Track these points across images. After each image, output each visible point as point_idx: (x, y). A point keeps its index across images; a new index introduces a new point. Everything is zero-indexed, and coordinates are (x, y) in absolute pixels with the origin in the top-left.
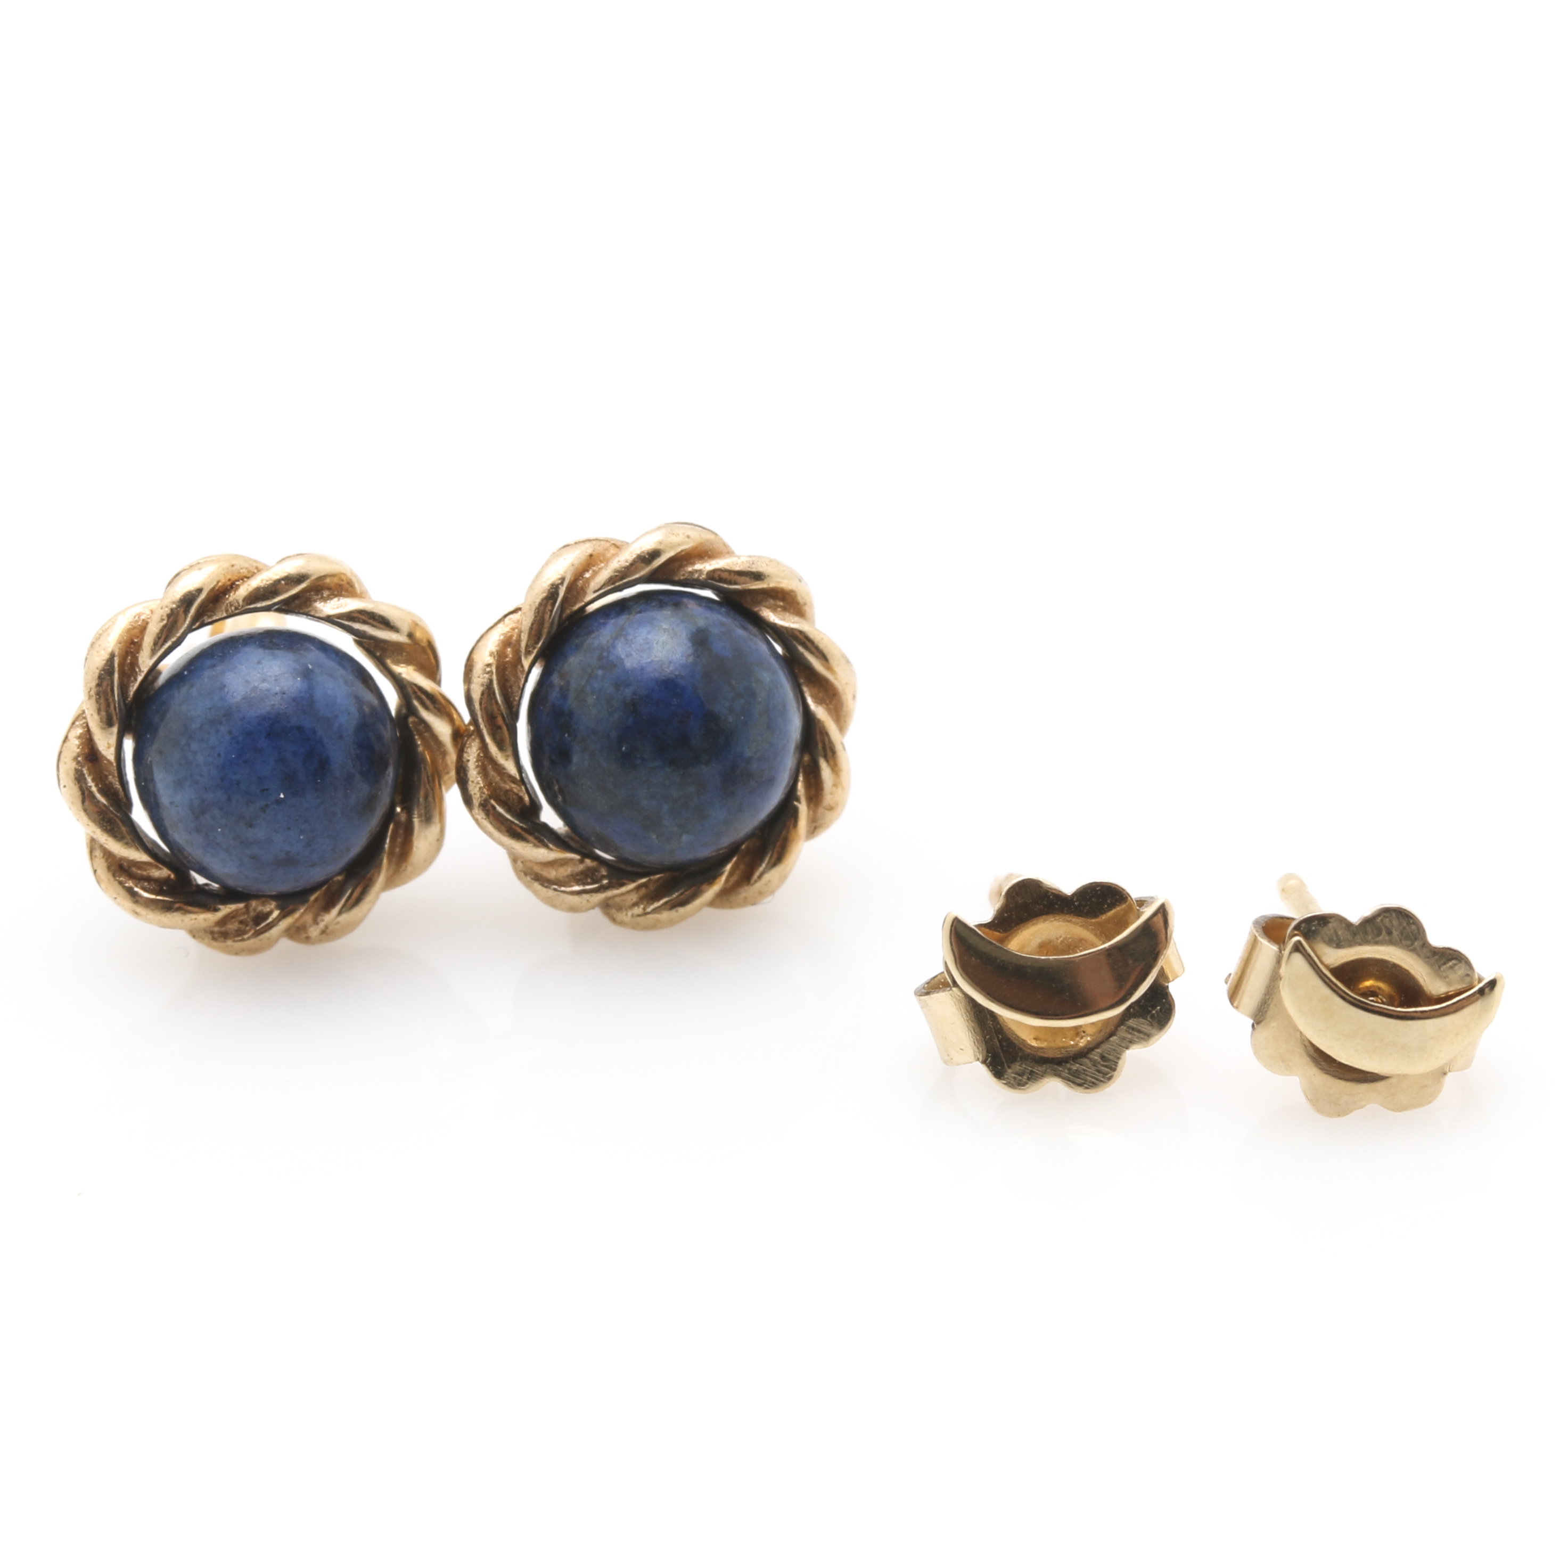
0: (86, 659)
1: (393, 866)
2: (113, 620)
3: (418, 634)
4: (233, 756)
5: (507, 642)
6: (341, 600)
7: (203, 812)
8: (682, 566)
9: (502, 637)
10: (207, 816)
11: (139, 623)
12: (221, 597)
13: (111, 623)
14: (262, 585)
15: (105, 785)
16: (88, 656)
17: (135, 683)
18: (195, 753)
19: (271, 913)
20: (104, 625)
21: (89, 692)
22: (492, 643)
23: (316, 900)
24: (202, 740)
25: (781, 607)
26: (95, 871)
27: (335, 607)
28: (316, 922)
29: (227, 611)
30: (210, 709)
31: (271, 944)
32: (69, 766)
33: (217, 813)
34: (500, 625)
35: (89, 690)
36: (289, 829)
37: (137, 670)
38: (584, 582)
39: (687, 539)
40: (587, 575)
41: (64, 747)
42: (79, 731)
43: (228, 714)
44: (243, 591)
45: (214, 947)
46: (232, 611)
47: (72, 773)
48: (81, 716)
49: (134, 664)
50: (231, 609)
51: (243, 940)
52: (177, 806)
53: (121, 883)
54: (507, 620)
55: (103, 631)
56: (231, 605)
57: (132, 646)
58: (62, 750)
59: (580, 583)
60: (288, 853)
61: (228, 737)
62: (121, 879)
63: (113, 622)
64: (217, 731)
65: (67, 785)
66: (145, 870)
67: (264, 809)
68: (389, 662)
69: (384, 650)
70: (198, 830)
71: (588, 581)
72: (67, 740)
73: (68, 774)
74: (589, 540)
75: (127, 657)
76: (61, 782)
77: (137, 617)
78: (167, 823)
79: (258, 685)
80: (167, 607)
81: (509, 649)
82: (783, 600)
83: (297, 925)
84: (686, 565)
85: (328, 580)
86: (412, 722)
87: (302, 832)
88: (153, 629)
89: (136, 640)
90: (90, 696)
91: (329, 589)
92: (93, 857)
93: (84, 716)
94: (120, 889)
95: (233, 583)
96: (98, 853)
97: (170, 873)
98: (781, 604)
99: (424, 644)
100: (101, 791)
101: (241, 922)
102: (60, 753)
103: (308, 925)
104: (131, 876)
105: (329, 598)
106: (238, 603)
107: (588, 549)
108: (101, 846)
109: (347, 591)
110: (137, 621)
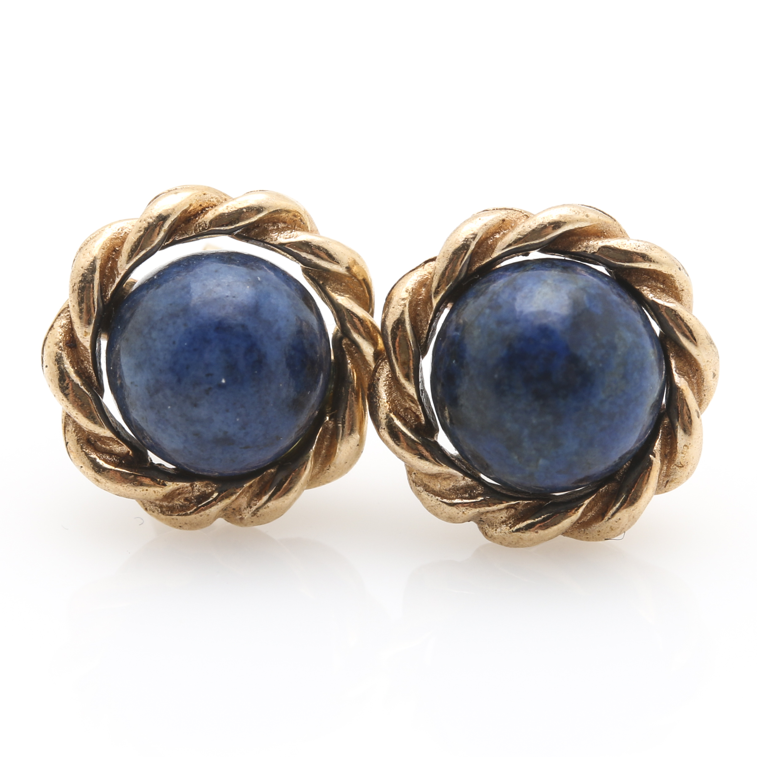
0: (74, 260)
1: (318, 466)
2: (100, 232)
3: (355, 269)
4: (186, 344)
5: (423, 284)
6: (293, 233)
7: (157, 391)
8: (579, 240)
9: (419, 278)
10: (160, 395)
11: (122, 235)
12: (192, 219)
13: (98, 233)
14: (226, 211)
15: (81, 368)
16: (76, 258)
17: (114, 284)
18: (155, 340)
19: (212, 493)
20: (93, 234)
21: (73, 287)
22: (411, 282)
23: (251, 486)
24: (162, 330)
25: (660, 288)
26: (67, 443)
27: (288, 237)
28: (249, 506)
29: (195, 230)
30: (171, 305)
31: (211, 521)
32: (52, 349)
33: (168, 392)
34: (420, 269)
35: (73, 285)
36: (227, 411)
37: (116, 272)
38: (493, 241)
39: (585, 217)
40: (497, 236)
41: (49, 334)
42: (64, 321)
43: (186, 310)
44: (210, 215)
45: (161, 520)
46: (200, 231)
47: (53, 355)
48: (66, 309)
49: (114, 269)
50: (200, 230)
51: (186, 515)
52: (136, 386)
53: (86, 454)
54: (426, 265)
55: (91, 238)
56: (200, 226)
57: (114, 253)
58: (48, 336)
59: (490, 242)
60: (226, 433)
61: (183, 329)
62: (87, 451)
63: (99, 232)
64: (174, 323)
65: (48, 366)
66: (109, 445)
67: (207, 392)
68: (328, 289)
69: (326, 280)
70: (152, 407)
71: (497, 240)
72: (53, 329)
73: (50, 356)
74: (505, 209)
75: (109, 262)
76: (44, 363)
77: (120, 230)
78: (128, 401)
79: (213, 288)
80: (145, 220)
81: (424, 289)
82: (663, 283)
83: (233, 506)
84: (583, 241)
85: (284, 215)
86: (345, 344)
87: (239, 415)
88: (132, 239)
89: (117, 249)
90: (73, 290)
91: (285, 223)
92: (66, 431)
93: (68, 309)
94: (86, 459)
95: (204, 209)
96: (70, 428)
97: (129, 450)
98: (662, 286)
99: (360, 278)
100: (77, 373)
101: (186, 499)
102: (46, 338)
103: (243, 508)
104: (97, 450)
105: (283, 230)
106: (206, 224)
107: (502, 215)
108: (74, 422)
109: (299, 226)
110: (120, 233)
